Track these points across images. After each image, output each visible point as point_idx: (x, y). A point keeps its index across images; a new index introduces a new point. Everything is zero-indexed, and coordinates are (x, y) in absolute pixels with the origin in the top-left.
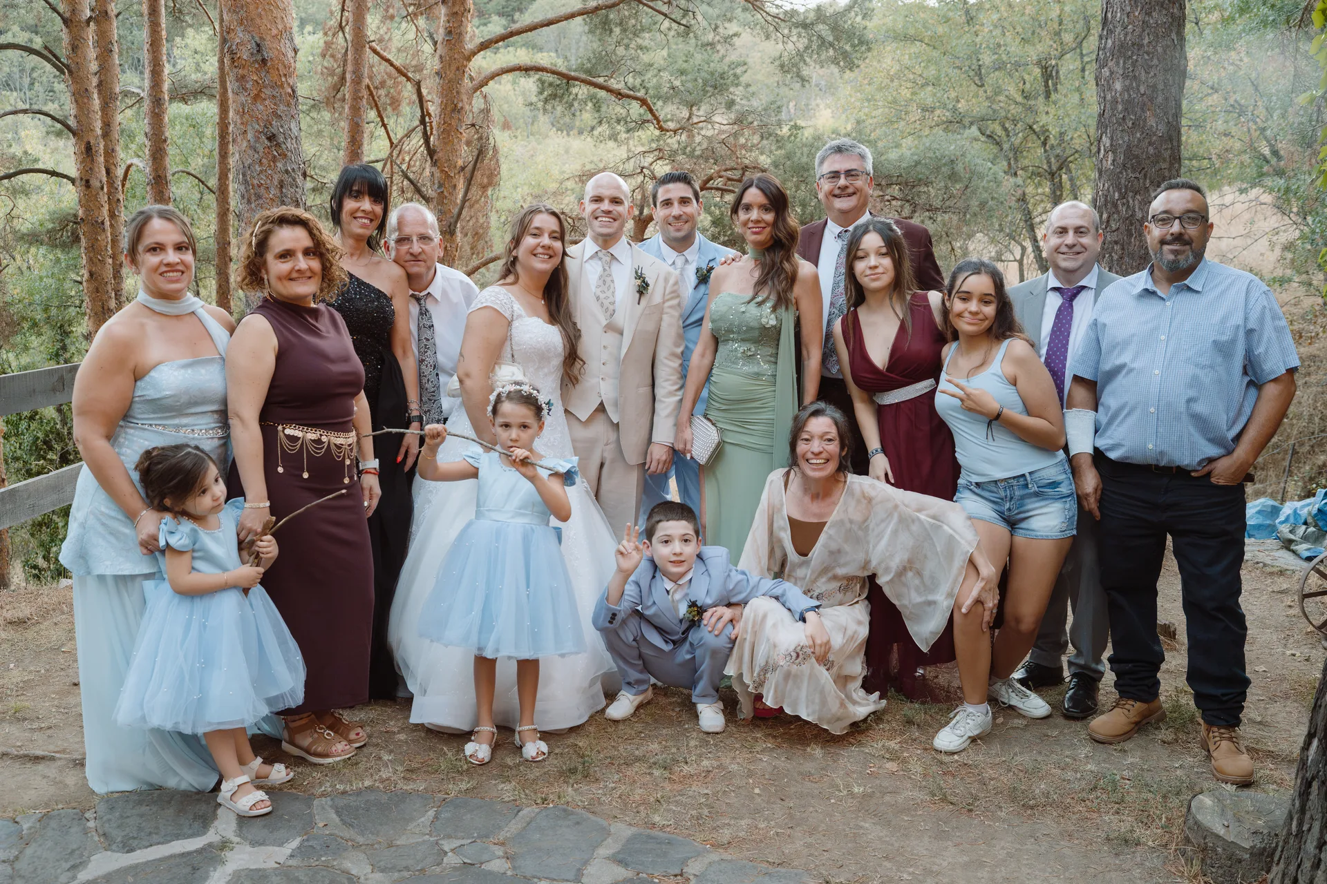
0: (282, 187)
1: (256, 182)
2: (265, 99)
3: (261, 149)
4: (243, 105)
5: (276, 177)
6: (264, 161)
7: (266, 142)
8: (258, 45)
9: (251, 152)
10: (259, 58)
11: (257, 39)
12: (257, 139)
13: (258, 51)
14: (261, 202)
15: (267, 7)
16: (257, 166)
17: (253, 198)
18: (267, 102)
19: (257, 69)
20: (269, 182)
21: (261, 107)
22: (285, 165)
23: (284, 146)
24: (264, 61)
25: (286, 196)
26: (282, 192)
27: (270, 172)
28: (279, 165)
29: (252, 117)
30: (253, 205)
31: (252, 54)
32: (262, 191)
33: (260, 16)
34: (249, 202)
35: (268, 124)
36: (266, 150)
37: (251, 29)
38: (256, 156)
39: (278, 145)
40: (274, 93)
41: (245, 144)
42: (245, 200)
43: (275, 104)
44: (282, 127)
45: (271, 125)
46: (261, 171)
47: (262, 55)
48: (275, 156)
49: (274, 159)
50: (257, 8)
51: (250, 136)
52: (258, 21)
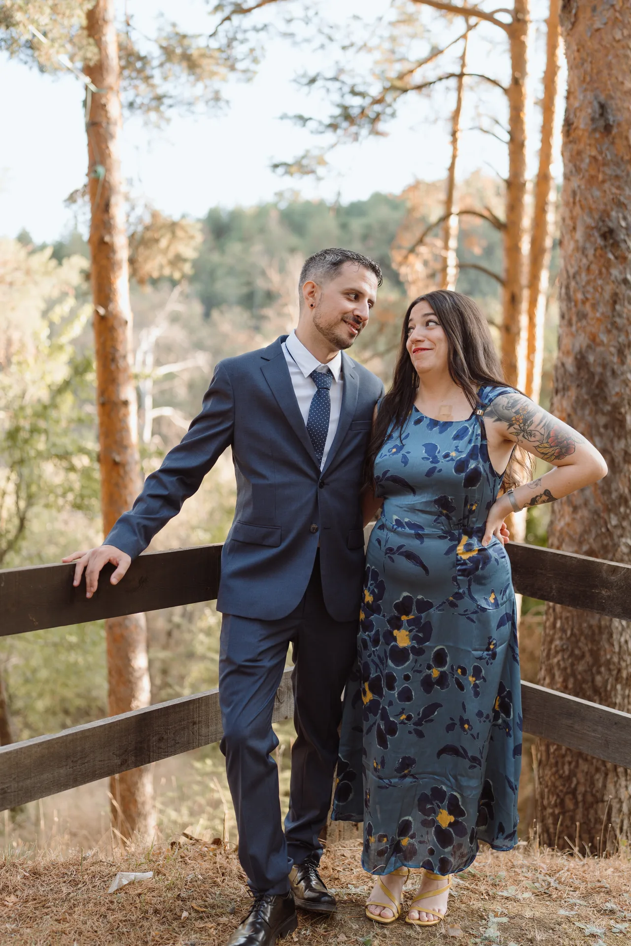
0: (615, 302)
1: (580, 296)
2: (604, 182)
3: (591, 252)
4: (574, 193)
5: (609, 289)
6: (594, 267)
7: (600, 242)
8: (602, 107)
9: (579, 255)
10: (602, 123)
11: (602, 98)
12: (588, 236)
13: (602, 115)
14: (584, 322)
15: (621, 52)
16: (583, 275)
17: (574, 319)
18: (607, 186)
19: (596, 140)
20: (597, 295)
21: (597, 193)
22: (623, 272)
23: (623, 246)
24: (608, 128)
25: (620, 316)
26: (614, 309)
27: (600, 282)
28: (615, 272)
29: (582, 208)
30: (574, 328)
31: (593, 120)
32: (588, 308)
33: (609, 66)
34: (570, 324)
35: (605, 215)
36: (599, 252)
37: (596, 85)
38: (584, 261)
39: (616, 245)
40: (619, 172)
41: (571, 246)
42: (565, 322)
43: (619, 188)
44: (625, 218)
45: (609, 216)
46: (588, 283)
47: (607, 120)
48: (609, 260)
49: (608, 265)
50: (607, 55)
51: (579, 235)
52: (605, 72)
